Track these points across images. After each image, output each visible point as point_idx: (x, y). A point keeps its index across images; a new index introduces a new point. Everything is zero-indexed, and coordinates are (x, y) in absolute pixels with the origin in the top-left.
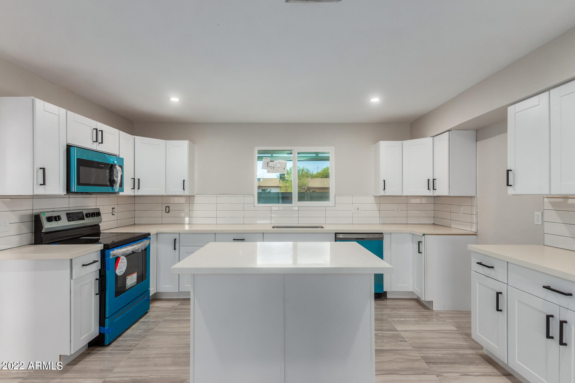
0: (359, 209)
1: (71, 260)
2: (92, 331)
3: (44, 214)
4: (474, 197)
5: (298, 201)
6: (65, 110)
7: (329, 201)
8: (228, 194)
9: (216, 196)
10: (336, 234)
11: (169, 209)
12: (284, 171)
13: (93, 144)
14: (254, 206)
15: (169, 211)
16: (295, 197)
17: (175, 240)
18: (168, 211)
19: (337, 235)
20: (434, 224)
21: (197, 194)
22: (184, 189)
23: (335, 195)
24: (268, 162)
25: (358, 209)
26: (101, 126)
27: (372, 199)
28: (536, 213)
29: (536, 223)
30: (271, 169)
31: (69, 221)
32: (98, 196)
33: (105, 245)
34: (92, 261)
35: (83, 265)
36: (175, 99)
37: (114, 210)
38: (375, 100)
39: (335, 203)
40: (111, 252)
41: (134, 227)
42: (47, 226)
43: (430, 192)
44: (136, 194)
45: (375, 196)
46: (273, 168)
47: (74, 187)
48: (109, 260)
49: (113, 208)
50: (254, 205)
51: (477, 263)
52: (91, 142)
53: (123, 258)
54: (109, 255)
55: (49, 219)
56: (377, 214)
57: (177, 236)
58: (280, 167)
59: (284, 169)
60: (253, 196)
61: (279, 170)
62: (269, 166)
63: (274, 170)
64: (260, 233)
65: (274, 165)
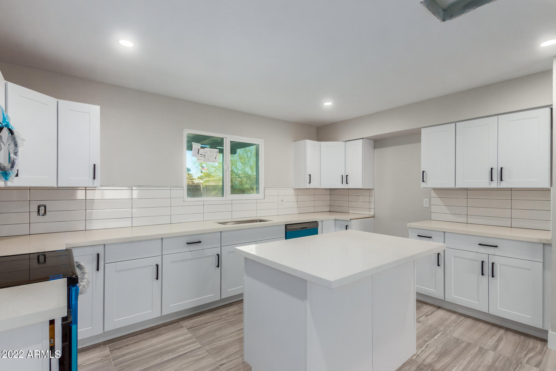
0: (283, 201)
4: (372, 189)
5: (231, 194)
7: (259, 193)
9: (131, 188)
10: (286, 225)
11: (45, 210)
12: (216, 160)
14: (184, 201)
16: (228, 189)
17: (97, 255)
18: (44, 212)
19: (288, 226)
20: (330, 211)
22: (94, 178)
23: (265, 188)
24: (199, 149)
27: (291, 192)
28: (425, 200)
29: (425, 206)
30: (202, 157)
38: (328, 104)
39: (264, 196)
43: (343, 186)
45: (295, 189)
46: (203, 157)
50: (183, 199)
51: (418, 236)
57: (99, 250)
58: (211, 156)
59: (216, 158)
60: (182, 188)
61: (210, 158)
62: (199, 154)
63: (205, 158)
64: (218, 232)
65: (205, 153)
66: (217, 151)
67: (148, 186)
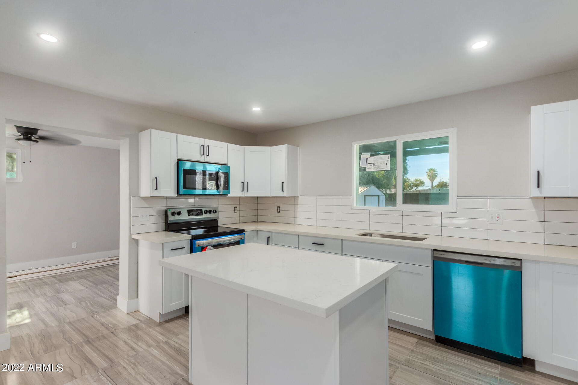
0: (501, 218)
1: (163, 244)
2: (182, 301)
3: (169, 210)
5: (404, 204)
6: (175, 134)
7: (448, 204)
8: (326, 195)
9: (315, 197)
11: (280, 209)
12: (387, 167)
13: (201, 157)
14: (352, 209)
15: (280, 211)
16: (400, 198)
17: (268, 237)
21: (301, 196)
22: (282, 191)
24: (367, 158)
25: (498, 217)
26: (207, 142)
27: (528, 203)
30: (371, 165)
31: (189, 215)
32: (220, 197)
33: (192, 236)
34: (182, 247)
35: (172, 249)
36: (256, 109)
37: (235, 209)
39: (457, 208)
40: (196, 242)
41: (257, 223)
42: (171, 218)
44: (246, 195)
45: (531, 198)
46: (373, 165)
47: (182, 191)
48: (195, 247)
49: (235, 207)
50: (352, 207)
52: (200, 156)
53: (210, 248)
54: (195, 243)
55: (173, 214)
56: (539, 227)
57: (270, 235)
58: (381, 163)
59: (387, 165)
60: (350, 197)
61: (380, 166)
62: (368, 162)
63: (375, 166)
64: (339, 239)
65: (375, 161)
66: (389, 157)
67: (327, 195)
